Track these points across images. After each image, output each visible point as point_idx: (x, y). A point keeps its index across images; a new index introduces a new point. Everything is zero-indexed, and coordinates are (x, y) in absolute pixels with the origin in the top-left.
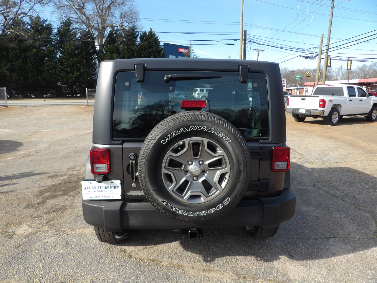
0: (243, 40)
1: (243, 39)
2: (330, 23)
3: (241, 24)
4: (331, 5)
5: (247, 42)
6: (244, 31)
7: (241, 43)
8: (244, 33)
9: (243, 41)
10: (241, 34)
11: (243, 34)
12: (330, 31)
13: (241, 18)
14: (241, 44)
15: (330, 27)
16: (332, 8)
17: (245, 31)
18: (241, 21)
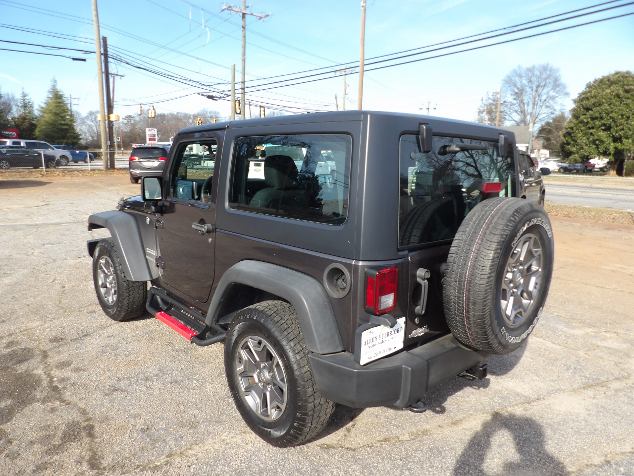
0: (102, 54)
1: (102, 52)
2: (243, 49)
3: (95, 25)
4: (241, 23)
5: (110, 60)
6: (101, 37)
7: (99, 59)
8: (102, 41)
9: (103, 57)
10: (96, 41)
11: (102, 44)
12: (244, 60)
13: (94, 13)
14: (99, 62)
15: (243, 55)
16: (244, 28)
17: (105, 39)
18: (94, 18)
